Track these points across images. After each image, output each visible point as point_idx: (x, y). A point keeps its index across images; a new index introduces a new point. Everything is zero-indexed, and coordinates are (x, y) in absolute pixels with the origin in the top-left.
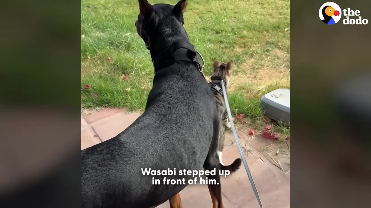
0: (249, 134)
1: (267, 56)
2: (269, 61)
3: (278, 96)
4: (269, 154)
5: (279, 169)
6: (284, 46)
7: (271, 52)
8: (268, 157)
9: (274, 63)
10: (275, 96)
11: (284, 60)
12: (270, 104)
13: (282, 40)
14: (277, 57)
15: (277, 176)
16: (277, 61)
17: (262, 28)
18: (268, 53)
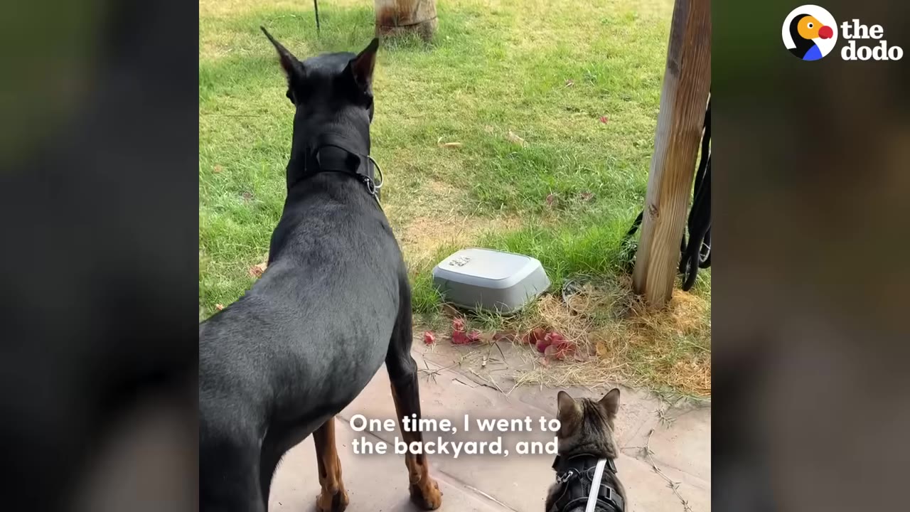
0: (425, 342)
1: (416, 195)
2: (422, 206)
3: (464, 262)
4: (470, 369)
5: (494, 390)
6: (444, 174)
7: (421, 188)
8: (469, 375)
9: (432, 209)
10: (457, 263)
11: (449, 200)
12: (452, 280)
13: (436, 161)
14: (436, 196)
15: (494, 402)
16: (437, 203)
17: (391, 141)
18: (416, 188)
